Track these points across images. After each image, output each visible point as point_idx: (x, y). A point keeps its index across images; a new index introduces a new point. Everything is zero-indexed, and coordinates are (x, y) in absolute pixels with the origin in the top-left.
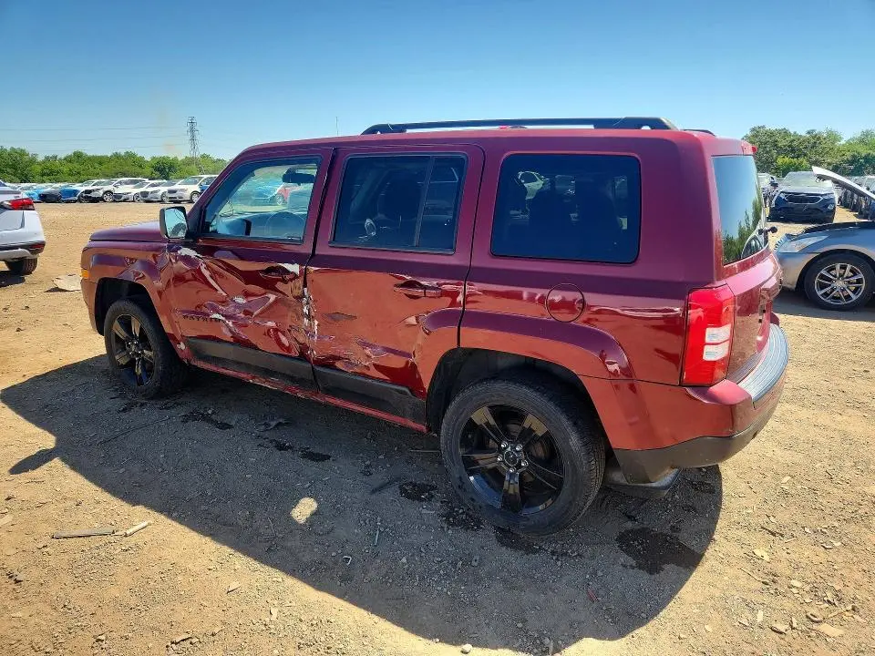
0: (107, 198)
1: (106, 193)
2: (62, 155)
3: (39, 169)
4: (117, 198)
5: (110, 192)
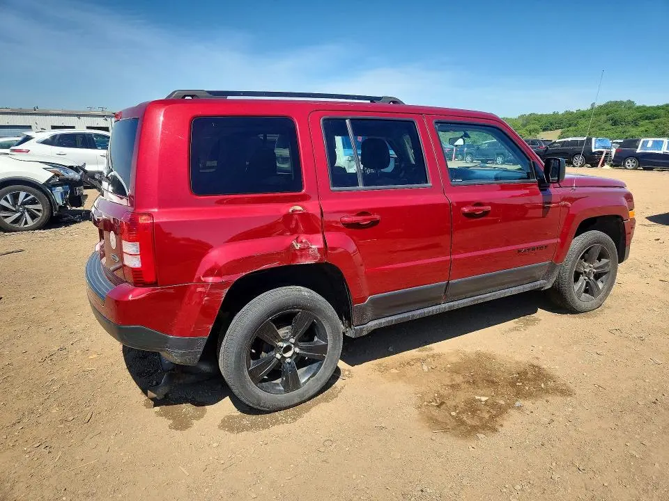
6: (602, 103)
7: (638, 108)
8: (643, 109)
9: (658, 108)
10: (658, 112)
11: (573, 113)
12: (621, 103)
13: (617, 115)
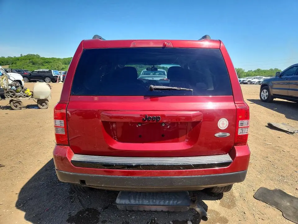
0: (249, 83)
1: (248, 81)
2: (253, 70)
3: (245, 74)
4: (251, 83)
5: (250, 81)
6: (26, 55)
7: (42, 58)
8: (43, 59)
9: (50, 59)
10: (51, 60)
11: (12, 58)
12: (34, 55)
13: (34, 60)
